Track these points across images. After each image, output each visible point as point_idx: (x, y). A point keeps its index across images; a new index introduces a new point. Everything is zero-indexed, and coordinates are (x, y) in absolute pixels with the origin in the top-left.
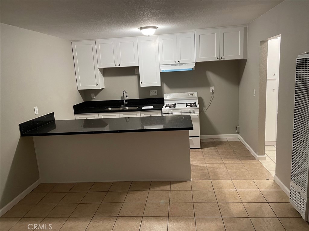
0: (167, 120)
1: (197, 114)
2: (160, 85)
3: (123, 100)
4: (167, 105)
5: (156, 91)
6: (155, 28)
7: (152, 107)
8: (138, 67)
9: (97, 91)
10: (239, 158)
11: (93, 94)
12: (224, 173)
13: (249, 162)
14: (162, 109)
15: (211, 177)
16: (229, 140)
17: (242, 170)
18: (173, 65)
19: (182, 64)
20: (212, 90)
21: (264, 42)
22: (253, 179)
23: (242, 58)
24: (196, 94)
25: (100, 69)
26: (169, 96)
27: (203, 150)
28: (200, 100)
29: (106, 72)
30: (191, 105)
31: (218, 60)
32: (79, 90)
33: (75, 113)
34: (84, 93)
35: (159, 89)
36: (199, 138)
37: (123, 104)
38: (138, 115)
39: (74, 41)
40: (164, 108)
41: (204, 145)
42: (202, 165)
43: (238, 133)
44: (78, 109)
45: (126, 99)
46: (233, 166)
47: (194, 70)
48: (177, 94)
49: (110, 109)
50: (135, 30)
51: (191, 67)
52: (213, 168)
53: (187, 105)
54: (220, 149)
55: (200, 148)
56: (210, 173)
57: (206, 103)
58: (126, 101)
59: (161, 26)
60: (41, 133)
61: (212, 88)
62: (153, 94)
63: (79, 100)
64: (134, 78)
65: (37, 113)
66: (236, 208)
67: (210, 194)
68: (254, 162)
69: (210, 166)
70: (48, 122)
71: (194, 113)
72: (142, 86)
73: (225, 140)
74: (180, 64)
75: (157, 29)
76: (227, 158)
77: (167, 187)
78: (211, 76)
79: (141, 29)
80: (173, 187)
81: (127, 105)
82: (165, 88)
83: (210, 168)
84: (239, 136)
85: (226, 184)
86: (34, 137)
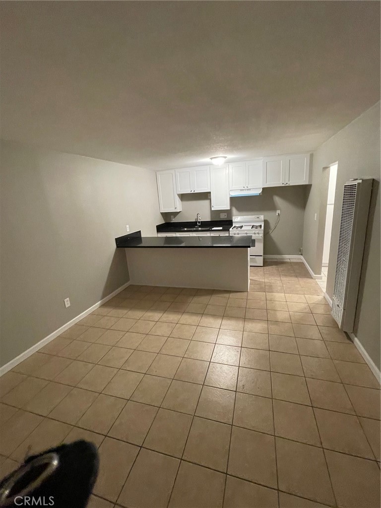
0: (235, 240)
1: (262, 235)
2: (229, 209)
3: (197, 222)
4: (235, 226)
5: (226, 214)
6: (225, 157)
7: (221, 228)
8: (210, 193)
9: (176, 214)
10: (297, 277)
11: (172, 216)
12: (279, 288)
13: (305, 280)
14: (229, 230)
15: (267, 290)
16: (292, 261)
17: (297, 286)
18: (241, 190)
19: (250, 189)
20: (278, 214)
21: (326, 168)
22: (304, 294)
23: (307, 183)
24: (262, 217)
25: (178, 195)
26: (237, 219)
27: (265, 268)
28: (266, 222)
29: (184, 197)
30: (257, 227)
31: (283, 185)
32: (161, 213)
33: (157, 232)
34: (165, 215)
35: (229, 212)
36: (262, 257)
37: (197, 225)
38: (208, 234)
39: (158, 171)
40: (231, 229)
41: (266, 263)
42: (261, 280)
43: (302, 255)
44: (160, 229)
45: (199, 221)
46: (289, 283)
47: (261, 194)
48: (245, 217)
49: (186, 229)
50: (206, 160)
51: (258, 192)
52: (270, 283)
53: (253, 227)
54: (281, 268)
55: (262, 265)
56: (267, 287)
57: (272, 225)
58: (199, 222)
59: (230, 156)
60: (130, 245)
61: (278, 212)
62: (223, 217)
63: (161, 221)
64: (206, 202)
65: (128, 231)
66: (281, 316)
67: (262, 303)
68: (310, 280)
69: (268, 281)
70: (137, 238)
71: (258, 235)
72: (213, 209)
73: (289, 261)
74: (248, 190)
75: (227, 158)
76: (286, 276)
77: (227, 295)
78: (278, 200)
79: (211, 159)
80: (232, 295)
81: (200, 226)
82: (234, 211)
83: (267, 283)
84: (302, 257)
85: (279, 296)
86: (126, 249)
